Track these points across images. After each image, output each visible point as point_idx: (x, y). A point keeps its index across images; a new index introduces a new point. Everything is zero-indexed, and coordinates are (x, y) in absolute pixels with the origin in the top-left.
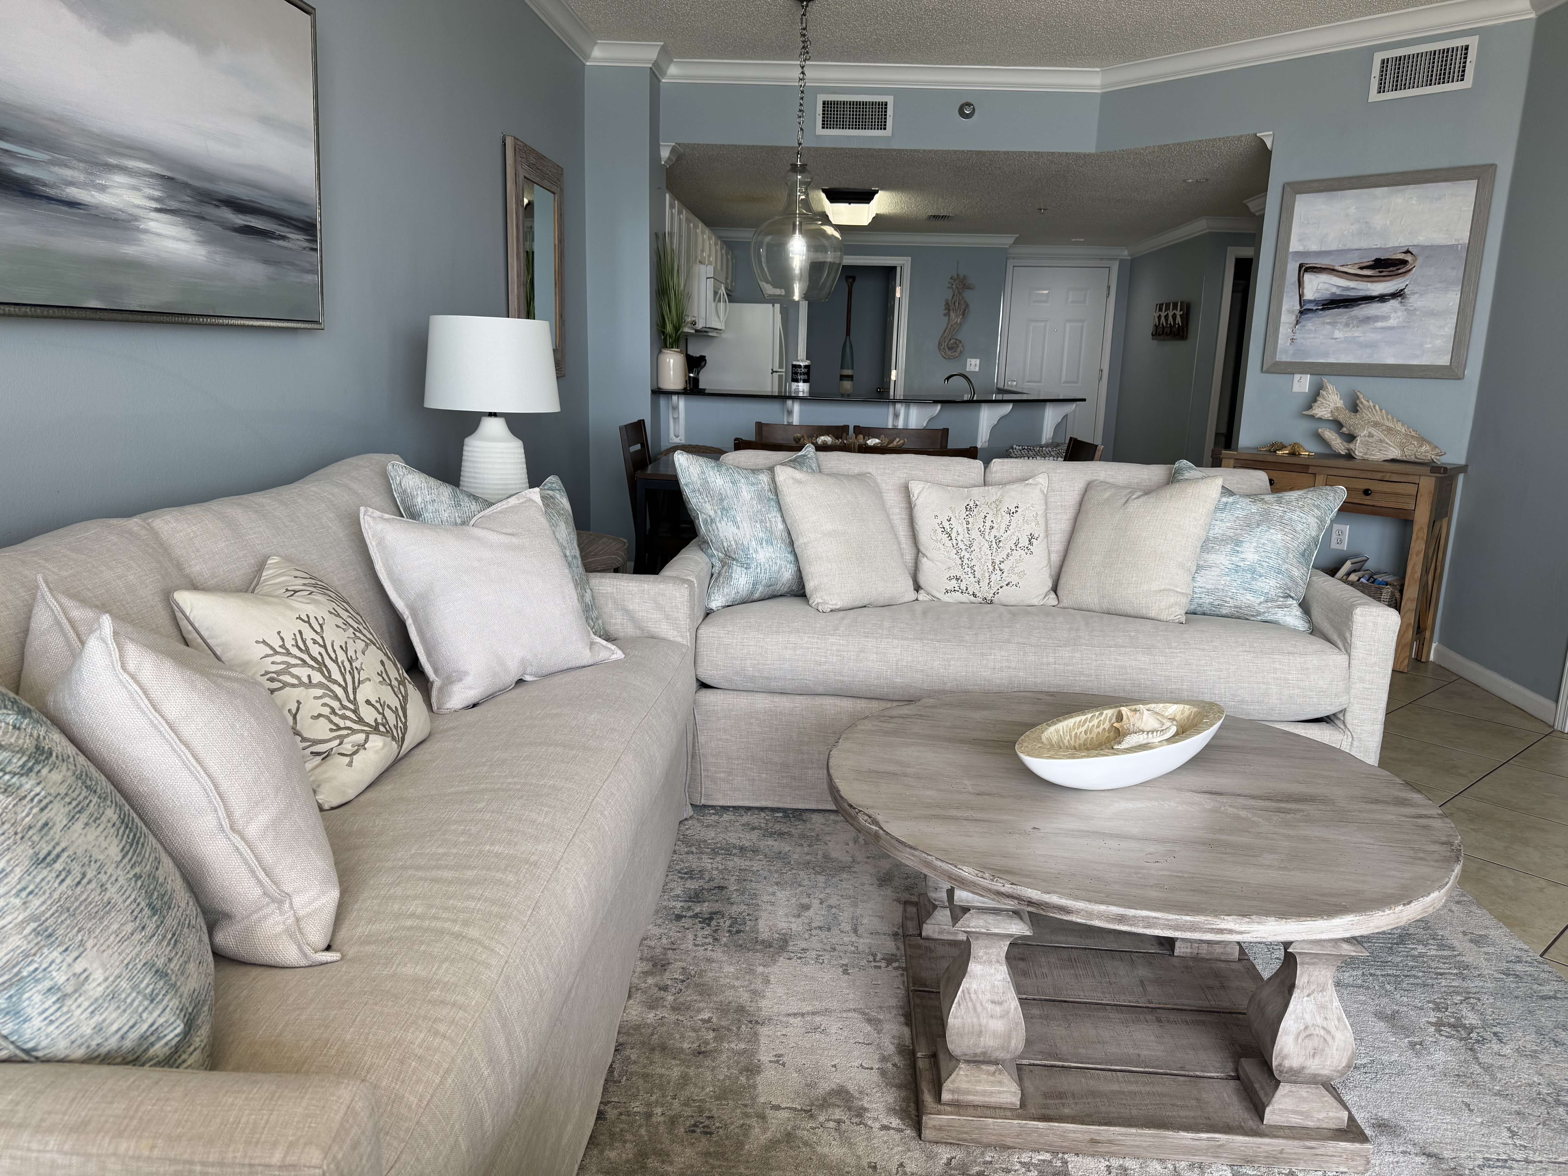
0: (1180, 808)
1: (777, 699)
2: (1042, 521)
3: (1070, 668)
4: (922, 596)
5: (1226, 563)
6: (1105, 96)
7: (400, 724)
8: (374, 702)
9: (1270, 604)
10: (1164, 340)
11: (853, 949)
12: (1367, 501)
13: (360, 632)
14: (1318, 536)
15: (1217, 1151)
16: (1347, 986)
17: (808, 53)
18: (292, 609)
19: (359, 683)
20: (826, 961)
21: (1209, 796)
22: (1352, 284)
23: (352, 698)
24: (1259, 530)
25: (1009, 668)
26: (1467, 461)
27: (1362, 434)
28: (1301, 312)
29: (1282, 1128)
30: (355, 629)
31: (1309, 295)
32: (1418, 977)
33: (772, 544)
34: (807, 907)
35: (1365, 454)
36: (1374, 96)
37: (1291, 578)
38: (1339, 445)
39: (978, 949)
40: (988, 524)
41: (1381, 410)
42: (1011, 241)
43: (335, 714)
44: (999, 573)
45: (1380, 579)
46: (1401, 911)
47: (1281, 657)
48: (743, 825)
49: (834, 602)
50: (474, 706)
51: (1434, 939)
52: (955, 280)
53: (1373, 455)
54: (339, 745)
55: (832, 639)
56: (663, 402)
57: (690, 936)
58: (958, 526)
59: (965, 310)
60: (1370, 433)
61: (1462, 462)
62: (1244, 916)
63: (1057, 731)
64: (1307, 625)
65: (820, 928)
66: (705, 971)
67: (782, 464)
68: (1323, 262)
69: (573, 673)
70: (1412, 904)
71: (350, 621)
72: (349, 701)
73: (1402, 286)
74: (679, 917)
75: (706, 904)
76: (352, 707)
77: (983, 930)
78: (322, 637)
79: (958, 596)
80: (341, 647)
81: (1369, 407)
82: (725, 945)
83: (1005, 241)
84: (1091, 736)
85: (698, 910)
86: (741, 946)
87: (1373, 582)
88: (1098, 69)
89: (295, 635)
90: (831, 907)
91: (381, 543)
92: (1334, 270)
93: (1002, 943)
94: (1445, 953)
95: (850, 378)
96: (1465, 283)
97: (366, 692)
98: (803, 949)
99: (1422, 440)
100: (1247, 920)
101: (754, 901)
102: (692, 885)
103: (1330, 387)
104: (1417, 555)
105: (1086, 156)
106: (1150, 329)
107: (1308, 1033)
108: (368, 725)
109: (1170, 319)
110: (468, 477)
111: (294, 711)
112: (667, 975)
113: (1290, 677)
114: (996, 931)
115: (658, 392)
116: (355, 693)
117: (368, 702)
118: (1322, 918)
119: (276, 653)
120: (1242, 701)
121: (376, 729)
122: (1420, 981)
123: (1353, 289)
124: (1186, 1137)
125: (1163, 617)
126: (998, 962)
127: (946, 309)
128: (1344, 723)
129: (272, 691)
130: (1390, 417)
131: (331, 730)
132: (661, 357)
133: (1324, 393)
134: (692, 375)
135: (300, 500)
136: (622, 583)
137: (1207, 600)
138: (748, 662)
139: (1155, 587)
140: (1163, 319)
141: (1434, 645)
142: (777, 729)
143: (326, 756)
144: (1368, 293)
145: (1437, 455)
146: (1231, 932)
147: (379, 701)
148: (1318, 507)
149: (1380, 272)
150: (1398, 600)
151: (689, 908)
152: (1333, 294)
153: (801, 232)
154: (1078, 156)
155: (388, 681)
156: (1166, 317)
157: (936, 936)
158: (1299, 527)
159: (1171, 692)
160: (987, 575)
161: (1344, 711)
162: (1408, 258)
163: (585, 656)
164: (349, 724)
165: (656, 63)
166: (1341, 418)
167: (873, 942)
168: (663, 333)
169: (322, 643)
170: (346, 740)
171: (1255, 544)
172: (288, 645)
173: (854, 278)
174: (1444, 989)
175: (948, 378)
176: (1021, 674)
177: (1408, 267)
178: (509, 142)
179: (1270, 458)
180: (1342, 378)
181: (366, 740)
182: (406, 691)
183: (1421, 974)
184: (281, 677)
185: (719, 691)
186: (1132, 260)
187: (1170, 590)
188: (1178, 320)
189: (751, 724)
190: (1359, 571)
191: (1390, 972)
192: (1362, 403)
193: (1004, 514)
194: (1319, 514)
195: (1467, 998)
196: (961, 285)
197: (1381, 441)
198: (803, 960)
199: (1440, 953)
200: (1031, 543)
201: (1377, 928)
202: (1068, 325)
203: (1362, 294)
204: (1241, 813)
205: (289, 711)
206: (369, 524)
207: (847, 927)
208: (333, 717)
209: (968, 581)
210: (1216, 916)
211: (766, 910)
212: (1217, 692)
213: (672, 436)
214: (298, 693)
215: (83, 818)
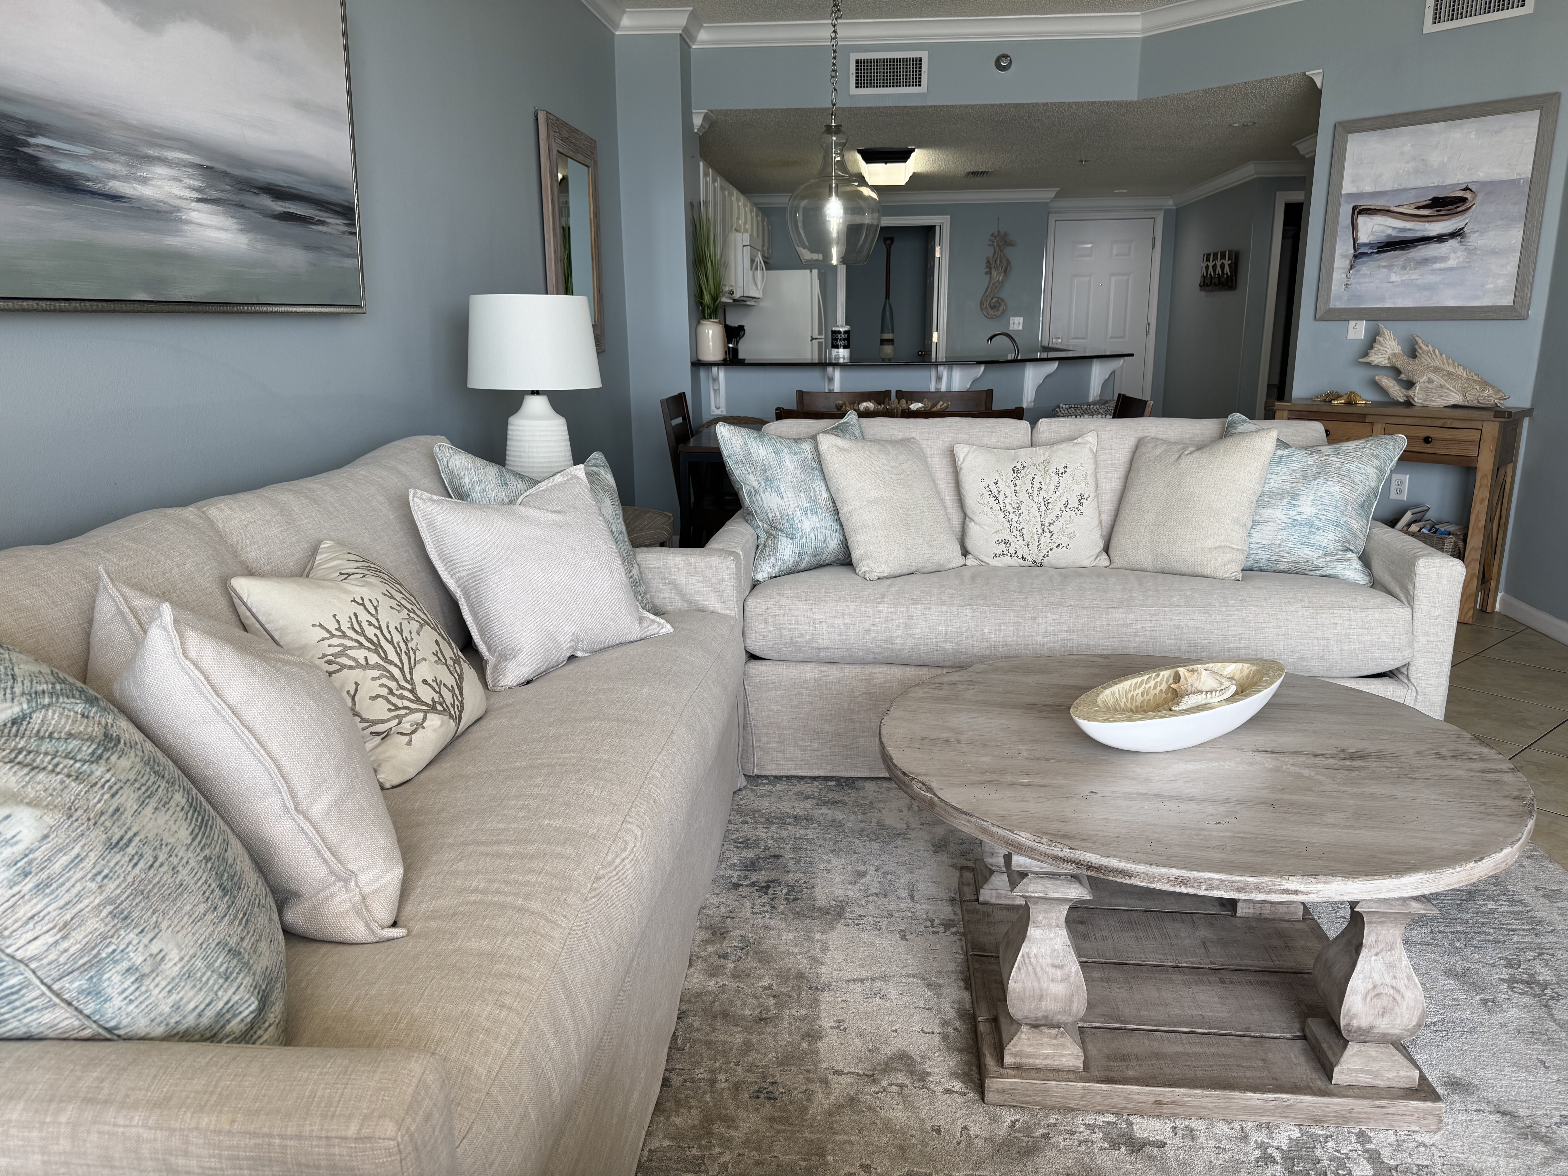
0: (1240, 768)
1: (827, 668)
2: (1091, 480)
3: (1124, 629)
4: (970, 561)
5: (1283, 517)
6: (1145, 40)
7: (457, 703)
8: (430, 682)
9: (1328, 558)
10: (1212, 291)
11: (910, 915)
12: (1428, 448)
13: (414, 613)
14: (1378, 487)
15: (1285, 1112)
16: (1416, 943)
17: (839, 10)
18: (347, 592)
19: (415, 663)
20: (884, 927)
21: (1269, 755)
22: (1408, 225)
23: (408, 677)
24: (1316, 482)
25: (1061, 631)
26: (1532, 404)
27: (1421, 381)
28: (1355, 257)
29: (1350, 1087)
30: (408, 610)
31: (1363, 238)
32: (1489, 934)
33: (817, 513)
34: (863, 874)
35: (1425, 400)
36: (1429, 27)
37: (1351, 531)
38: (1397, 392)
39: (1037, 914)
40: (1037, 485)
41: (1441, 355)
42: (1053, 195)
43: (393, 694)
44: (1049, 535)
45: (1443, 529)
46: (1473, 868)
47: (1340, 612)
48: (797, 794)
49: (881, 570)
50: (528, 682)
51: (1504, 895)
52: (996, 237)
53: (1433, 401)
54: (398, 724)
55: (880, 608)
56: (703, 374)
57: (748, 905)
58: (1006, 489)
59: (1006, 268)
60: (1429, 379)
61: (1527, 405)
62: (1310, 876)
63: (1113, 694)
64: (1367, 579)
65: (877, 895)
66: (764, 939)
67: (824, 432)
68: (1378, 204)
69: (624, 648)
70: (1484, 861)
71: (404, 602)
72: (406, 681)
73: (1461, 225)
74: (736, 886)
75: (763, 872)
76: (409, 687)
77: (1042, 895)
78: (377, 619)
79: (1007, 561)
80: (396, 628)
81: (1428, 352)
82: (783, 913)
83: (1046, 195)
84: (1148, 698)
85: (754, 878)
86: (798, 913)
87: (1435, 532)
88: (1139, 13)
89: (350, 617)
90: (887, 873)
91: (431, 524)
92: (1389, 211)
93: (1061, 907)
94: (1517, 909)
95: (891, 342)
96: (1528, 220)
97: (423, 671)
98: (860, 916)
99: (1485, 384)
100: (1313, 880)
101: (810, 869)
102: (749, 854)
103: (1387, 333)
104: (1481, 503)
105: (1128, 104)
106: (1198, 280)
107: (1376, 992)
108: (425, 704)
109: (1219, 269)
110: (514, 456)
111: (352, 693)
112: (726, 943)
113: (1351, 632)
114: (1055, 895)
115: (698, 364)
116: (411, 673)
117: (425, 682)
118: (1391, 876)
119: (333, 636)
120: (1301, 658)
121: (433, 708)
122: (1491, 938)
123: (1410, 230)
124: (1252, 1098)
125: (1219, 574)
126: (1057, 926)
127: (987, 267)
128: (1408, 677)
129: (330, 674)
130: (1450, 361)
131: (390, 710)
132: (700, 328)
133: (1381, 339)
134: (731, 345)
135: (350, 484)
136: (669, 558)
137: (1264, 556)
138: (796, 632)
139: (1210, 544)
140: (1211, 270)
141: (1500, 595)
142: (827, 699)
143: (386, 735)
144: (1426, 234)
145: (1501, 399)
146: (1296, 892)
147: (435, 681)
148: (1377, 457)
149: (1438, 211)
150: (1462, 550)
151: (746, 877)
152: (1389, 236)
153: (837, 195)
154: (1119, 104)
155: (443, 660)
156: (1214, 267)
157: (993, 901)
158: (1358, 478)
159: (1229, 651)
160: (1036, 537)
161: (1407, 665)
162: (1468, 195)
163: (635, 631)
164: (406, 703)
165: (685, 29)
166: (1399, 364)
167: (929, 907)
168: (701, 304)
169: (377, 625)
170: (404, 720)
171: (1312, 497)
172: (345, 628)
173: (892, 240)
174: (1516, 945)
175: (991, 338)
176: (1074, 637)
177: (1467, 205)
178: (541, 116)
179: (1325, 408)
180: (1400, 322)
181: (424, 719)
182: (461, 670)
183: (1492, 930)
184: (339, 660)
185: (769, 662)
186: (1177, 209)
187: (1225, 547)
188: (1227, 269)
189: (802, 694)
190: (1420, 521)
191: (1460, 929)
192: (1421, 348)
193: (1052, 475)
194: (1379, 464)
195: (1540, 954)
196: (1002, 241)
197: (1441, 386)
198: (861, 926)
199: (1511, 909)
200: (1081, 504)
201: (1447, 885)
202: (1113, 279)
203: (1419, 234)
204: (1303, 771)
205: (348, 692)
206: (418, 505)
207: (904, 893)
208: (390, 697)
209: (1017, 544)
210: (1281, 877)
211: (822, 877)
212: (1275, 649)
213: (713, 407)
214: (356, 674)
215: (153, 803)
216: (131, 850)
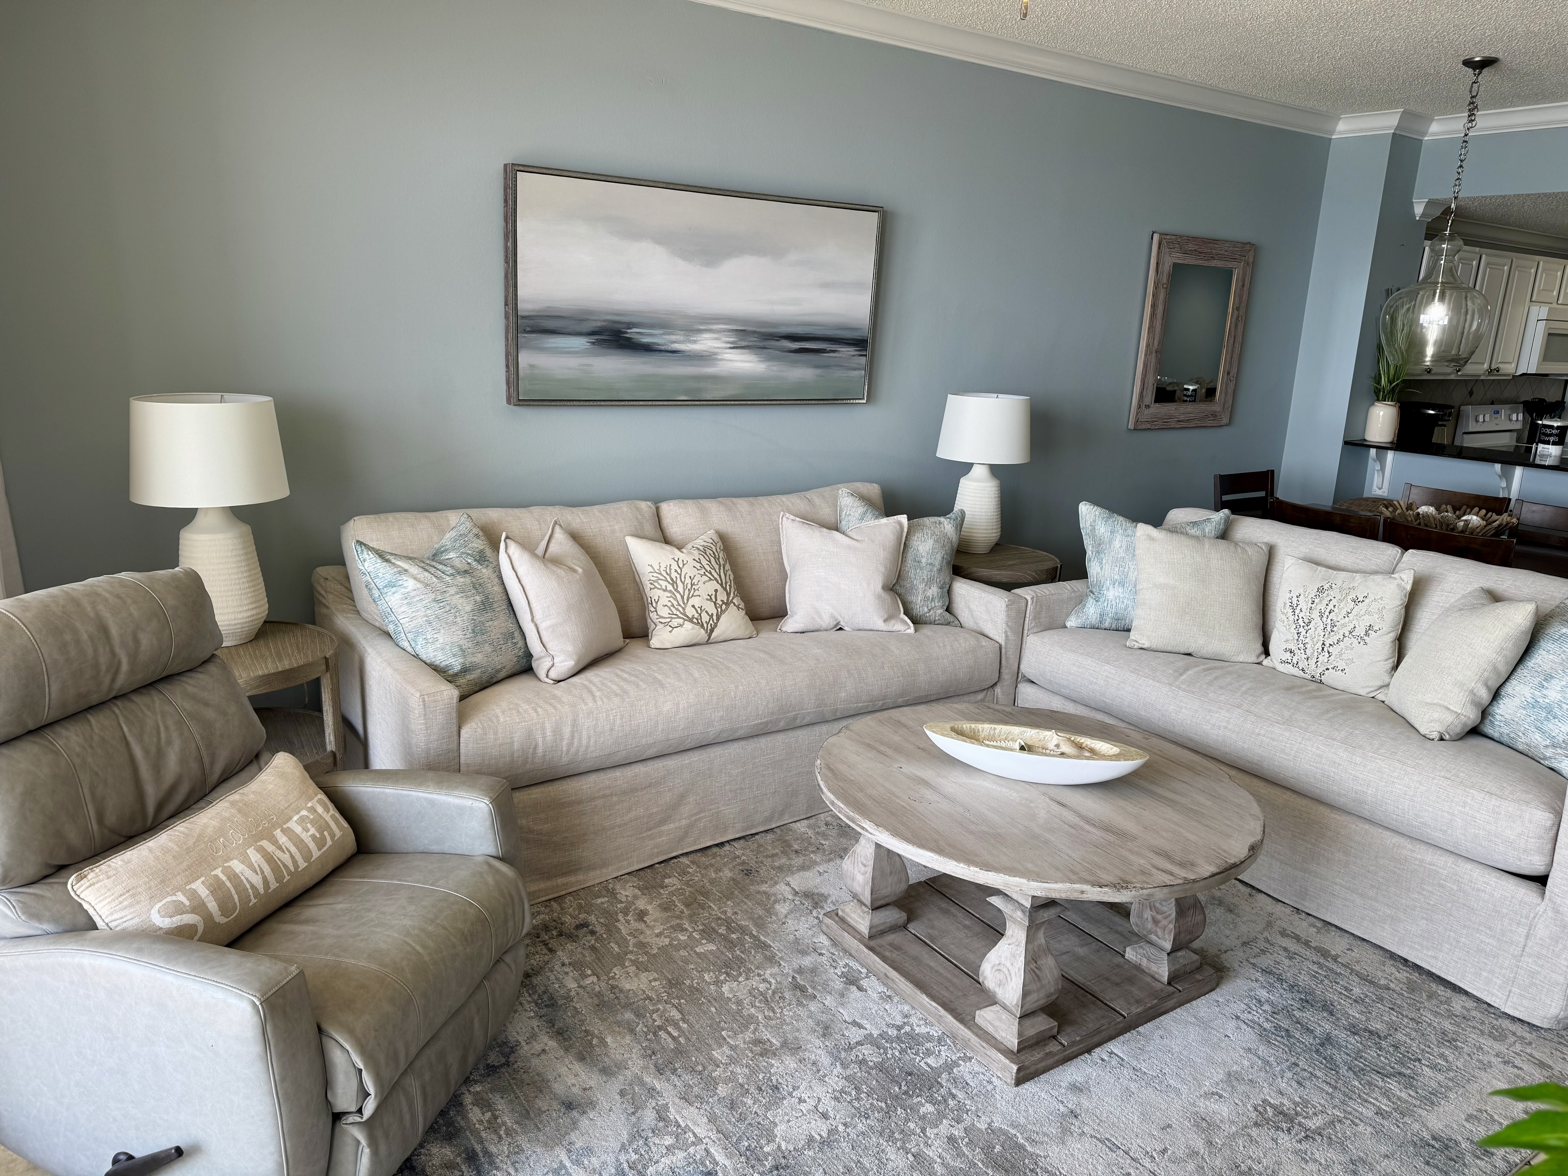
2: (1388, 616)
7: (711, 622)
8: (696, 607)
13: (710, 573)
18: (673, 553)
19: (692, 596)
23: (686, 602)
30: (708, 571)
43: (674, 607)
44: (1327, 655)
50: (799, 633)
54: (670, 621)
58: (1304, 605)
71: (707, 566)
72: (684, 603)
76: (683, 606)
78: (681, 570)
79: (1288, 669)
80: (690, 576)
89: (667, 565)
97: (696, 601)
107: (999, 968)
108: (687, 616)
111: (657, 601)
116: (688, 600)
117: (693, 606)
119: (655, 572)
121: (691, 620)
124: (925, 999)
125: (1422, 729)
129: (651, 589)
131: (669, 614)
139: (1428, 699)
143: (664, 625)
147: (700, 608)
155: (714, 600)
160: (1316, 654)
164: (678, 613)
165: (1400, 128)
169: (679, 572)
170: (673, 621)
172: (662, 570)
178: (1156, 238)
181: (683, 624)
182: (726, 608)
184: (655, 584)
187: (1442, 705)
200: (1367, 634)
206: (784, 522)
208: (672, 608)
213: (1375, 487)
214: (660, 592)
215: (462, 595)
216: (441, 605)
